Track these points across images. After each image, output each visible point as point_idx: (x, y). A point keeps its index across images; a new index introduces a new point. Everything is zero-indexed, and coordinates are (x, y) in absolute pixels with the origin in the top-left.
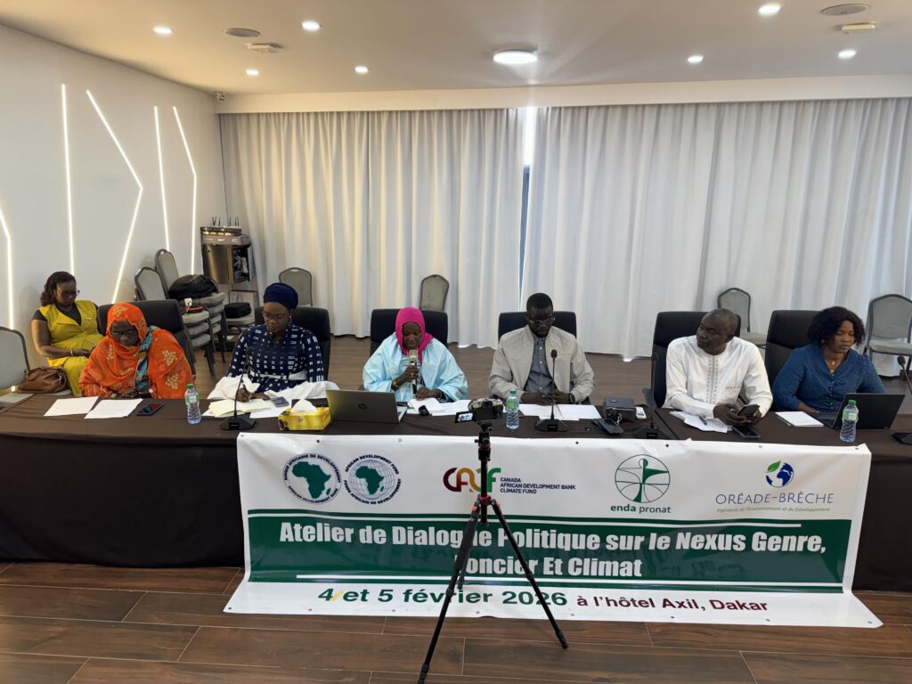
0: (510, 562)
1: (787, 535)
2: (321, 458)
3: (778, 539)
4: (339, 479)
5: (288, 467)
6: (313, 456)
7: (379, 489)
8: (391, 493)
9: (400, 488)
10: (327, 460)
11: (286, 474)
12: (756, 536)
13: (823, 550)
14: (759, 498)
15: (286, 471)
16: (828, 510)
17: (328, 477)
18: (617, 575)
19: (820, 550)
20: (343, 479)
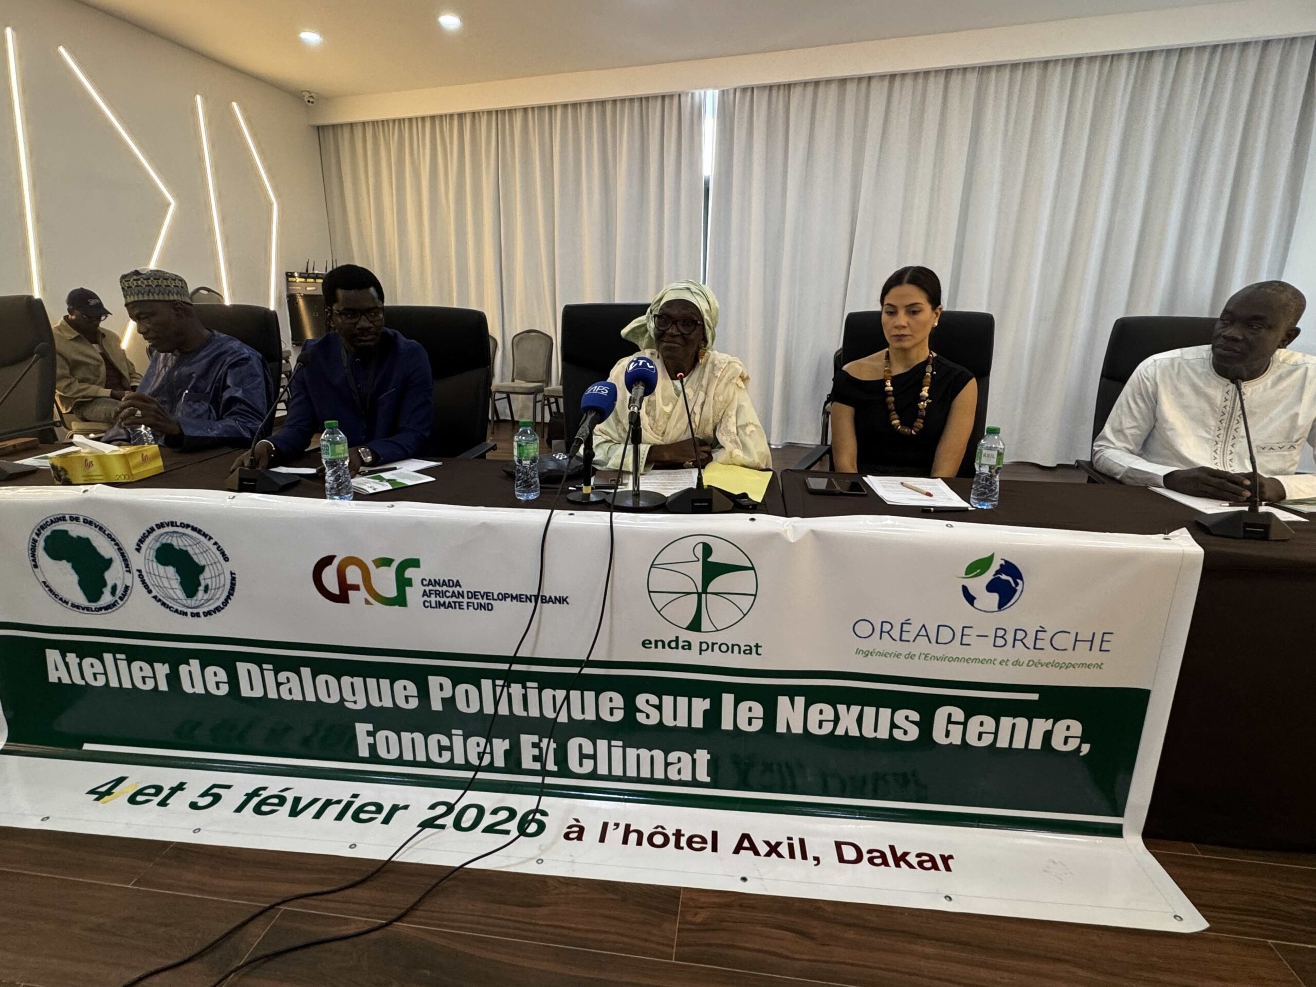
0: (458, 741)
1: (1007, 715)
2: (90, 523)
3: (989, 722)
4: (127, 566)
5: (35, 541)
6: (75, 519)
7: (201, 588)
8: (222, 599)
9: (237, 588)
10: (101, 529)
11: (33, 555)
12: (941, 714)
13: (1086, 748)
14: (946, 635)
15: (33, 550)
16: (1100, 666)
17: (108, 563)
18: (662, 776)
19: (1079, 749)
20: (134, 568)
